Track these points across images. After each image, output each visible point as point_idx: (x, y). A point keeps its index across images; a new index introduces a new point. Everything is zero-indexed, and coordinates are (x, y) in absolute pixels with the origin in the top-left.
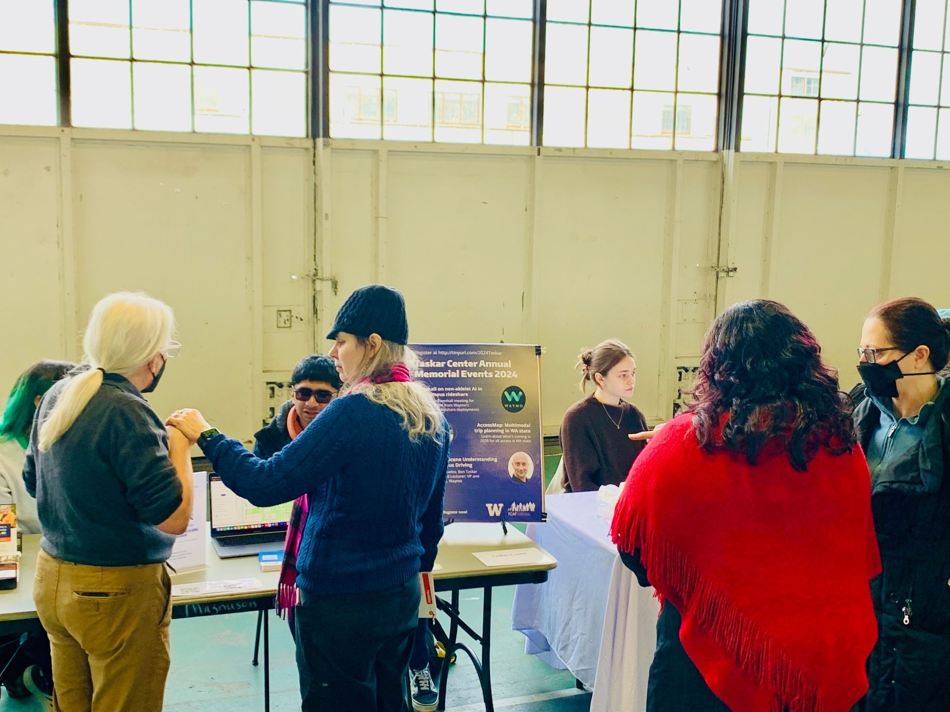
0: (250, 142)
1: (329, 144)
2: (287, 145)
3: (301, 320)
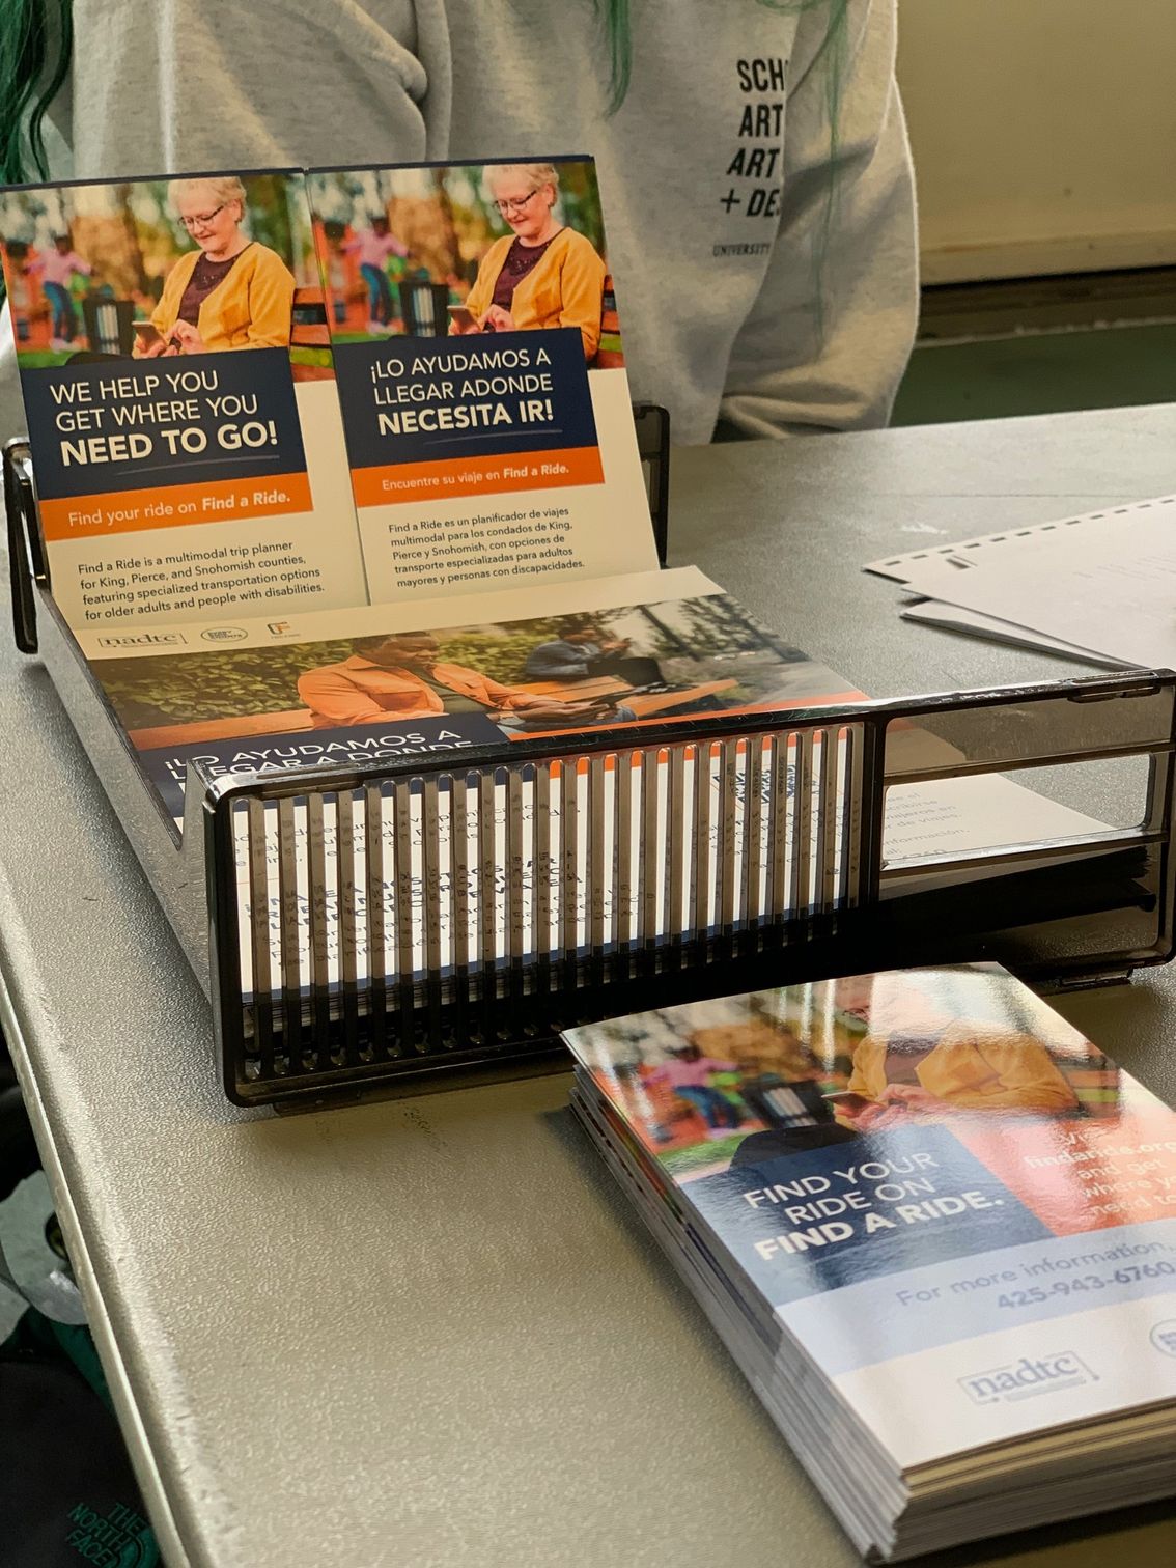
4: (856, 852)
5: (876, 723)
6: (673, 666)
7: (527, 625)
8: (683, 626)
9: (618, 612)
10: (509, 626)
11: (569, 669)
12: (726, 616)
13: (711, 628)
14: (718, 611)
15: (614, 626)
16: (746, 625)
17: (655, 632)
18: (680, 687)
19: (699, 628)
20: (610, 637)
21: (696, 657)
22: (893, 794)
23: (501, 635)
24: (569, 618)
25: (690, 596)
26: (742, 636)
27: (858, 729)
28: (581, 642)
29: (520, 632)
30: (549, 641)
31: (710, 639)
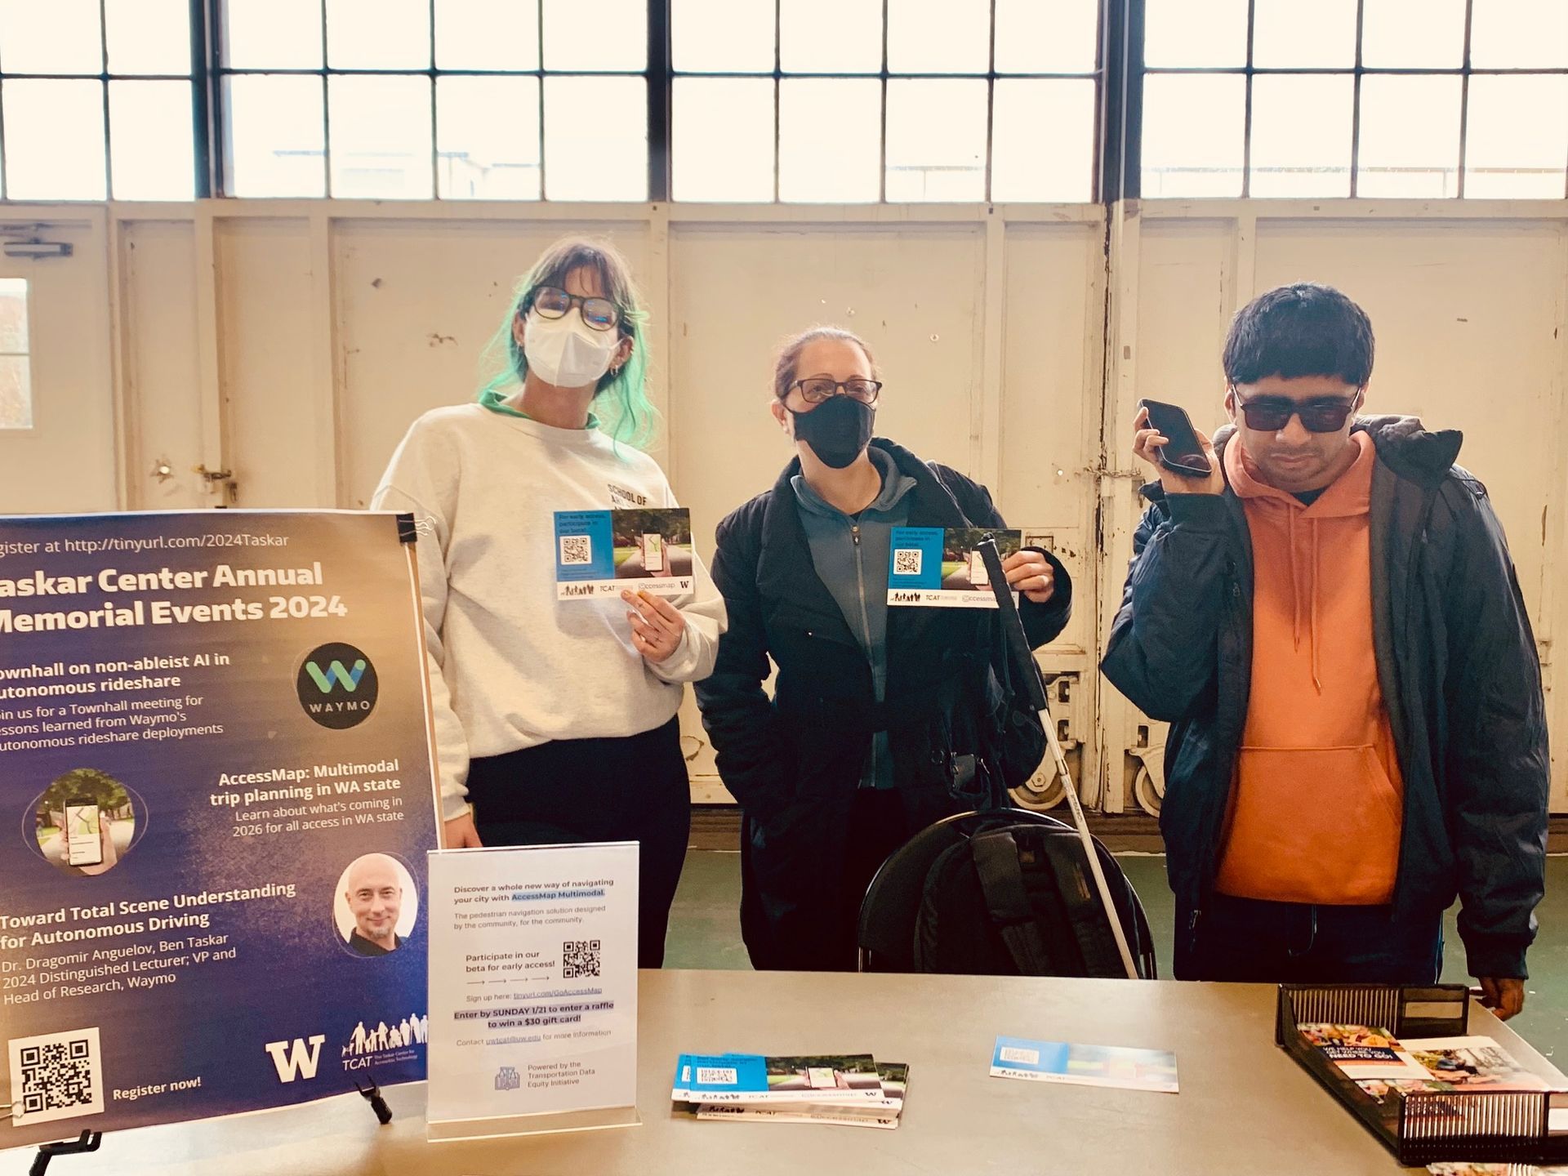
0: (985, 216)
1: (1136, 212)
2: (1057, 219)
3: (1072, 555)
4: (1542, 1123)
5: (1547, 1095)
6: (1480, 1069)
7: (1434, 1052)
8: (1481, 1057)
9: (1460, 1050)
10: (1430, 1052)
11: (1450, 1067)
12: (1493, 1054)
13: (1490, 1058)
14: (1491, 1053)
15: (1459, 1054)
16: (1500, 1058)
17: (1473, 1058)
18: (1485, 1076)
19: (1486, 1058)
20: (1458, 1058)
21: (1488, 1068)
22: (1551, 1111)
23: (1427, 1055)
24: (1446, 1051)
25: (1481, 1047)
26: (1500, 1061)
27: (1543, 1096)
28: (1451, 1059)
29: (1432, 1054)
30: (1442, 1058)
31: (1489, 1062)
